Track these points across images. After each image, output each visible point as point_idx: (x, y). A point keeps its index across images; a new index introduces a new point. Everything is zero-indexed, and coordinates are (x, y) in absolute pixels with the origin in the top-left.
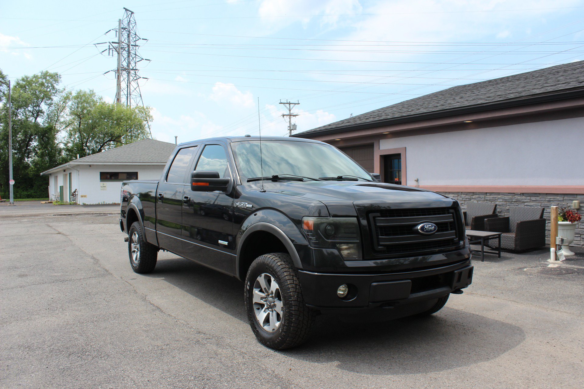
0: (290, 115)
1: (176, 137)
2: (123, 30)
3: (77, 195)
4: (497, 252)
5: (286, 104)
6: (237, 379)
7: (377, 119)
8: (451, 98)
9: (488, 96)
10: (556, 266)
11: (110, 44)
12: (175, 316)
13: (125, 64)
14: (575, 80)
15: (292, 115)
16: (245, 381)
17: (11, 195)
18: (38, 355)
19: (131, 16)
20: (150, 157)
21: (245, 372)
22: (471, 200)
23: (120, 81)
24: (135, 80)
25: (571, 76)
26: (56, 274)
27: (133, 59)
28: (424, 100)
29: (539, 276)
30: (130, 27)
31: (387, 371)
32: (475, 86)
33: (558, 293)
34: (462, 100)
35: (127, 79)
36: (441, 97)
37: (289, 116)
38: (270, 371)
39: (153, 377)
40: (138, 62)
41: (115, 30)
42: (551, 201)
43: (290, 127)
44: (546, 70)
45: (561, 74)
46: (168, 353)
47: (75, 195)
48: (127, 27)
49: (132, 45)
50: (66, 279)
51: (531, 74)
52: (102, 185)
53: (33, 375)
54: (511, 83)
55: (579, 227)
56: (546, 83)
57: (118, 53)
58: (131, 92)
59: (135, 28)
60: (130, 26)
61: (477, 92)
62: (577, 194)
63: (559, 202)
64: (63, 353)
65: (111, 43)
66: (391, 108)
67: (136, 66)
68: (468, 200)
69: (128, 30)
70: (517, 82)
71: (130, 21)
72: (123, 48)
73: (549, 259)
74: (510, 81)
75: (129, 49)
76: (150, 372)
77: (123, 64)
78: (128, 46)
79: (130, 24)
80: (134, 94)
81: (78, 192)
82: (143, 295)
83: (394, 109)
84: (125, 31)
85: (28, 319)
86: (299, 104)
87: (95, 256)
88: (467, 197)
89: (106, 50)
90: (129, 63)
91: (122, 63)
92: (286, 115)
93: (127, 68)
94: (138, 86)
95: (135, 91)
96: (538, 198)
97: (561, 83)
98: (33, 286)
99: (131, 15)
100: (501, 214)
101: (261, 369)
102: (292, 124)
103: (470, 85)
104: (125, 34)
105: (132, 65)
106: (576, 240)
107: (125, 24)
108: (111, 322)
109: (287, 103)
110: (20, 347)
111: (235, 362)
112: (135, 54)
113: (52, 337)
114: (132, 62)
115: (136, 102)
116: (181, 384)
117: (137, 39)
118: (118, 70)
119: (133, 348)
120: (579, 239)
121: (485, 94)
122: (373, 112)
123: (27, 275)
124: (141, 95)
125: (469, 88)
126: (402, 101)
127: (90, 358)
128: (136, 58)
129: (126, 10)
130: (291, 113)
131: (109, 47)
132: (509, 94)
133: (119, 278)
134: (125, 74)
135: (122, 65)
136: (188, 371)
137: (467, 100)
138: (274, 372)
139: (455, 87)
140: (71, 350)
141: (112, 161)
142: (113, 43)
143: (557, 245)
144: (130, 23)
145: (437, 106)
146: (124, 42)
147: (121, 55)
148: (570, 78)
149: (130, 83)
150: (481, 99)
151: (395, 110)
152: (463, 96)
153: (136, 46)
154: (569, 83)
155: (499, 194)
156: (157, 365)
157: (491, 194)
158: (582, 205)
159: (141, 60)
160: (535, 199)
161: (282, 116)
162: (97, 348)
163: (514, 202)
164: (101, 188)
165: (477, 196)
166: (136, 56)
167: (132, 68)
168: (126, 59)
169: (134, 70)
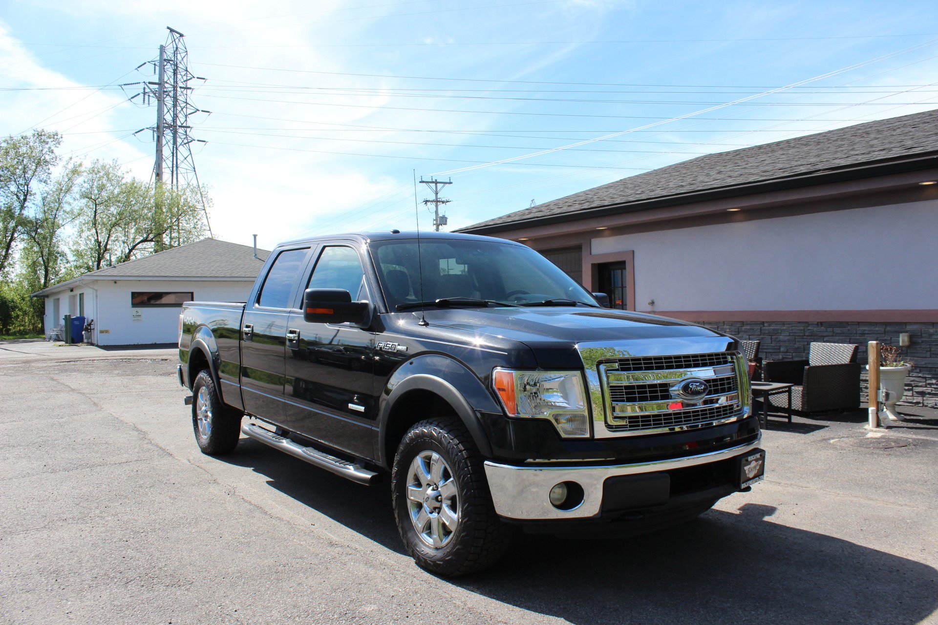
0: (437, 201)
1: (255, 236)
2: (165, 63)
3: (94, 329)
5: (430, 184)
7: (586, 206)
8: (701, 172)
9: (763, 169)
10: (879, 435)
11: (146, 84)
12: (288, 519)
13: (169, 118)
14: (898, 145)
15: (440, 202)
18: (75, 583)
19: (179, 41)
20: (212, 268)
23: (161, 145)
24: (185, 144)
25: (891, 139)
27: (182, 109)
28: (657, 177)
29: (855, 451)
30: (177, 59)
32: (737, 155)
33: (890, 476)
34: (722, 176)
35: (172, 141)
36: (685, 171)
37: (434, 203)
40: (189, 114)
41: (154, 63)
42: (865, 334)
43: (436, 220)
44: (847, 130)
45: (872, 136)
46: (288, 577)
47: (90, 329)
48: (173, 59)
49: (181, 88)
51: (825, 136)
52: (135, 313)
54: (796, 150)
55: (910, 375)
56: (853, 149)
57: (158, 100)
58: (178, 164)
59: (185, 59)
60: (177, 57)
61: (742, 164)
62: (906, 323)
63: (879, 336)
64: (116, 580)
65: (148, 84)
66: (606, 190)
67: (186, 120)
69: (174, 63)
70: (805, 149)
71: (177, 48)
72: (167, 91)
73: (867, 425)
74: (793, 147)
75: (175, 94)
76: (264, 607)
77: (165, 117)
78: (175, 87)
79: (177, 54)
80: (183, 166)
81: (96, 325)
82: (229, 487)
83: (611, 190)
84: (169, 64)
85: (45, 527)
86: (450, 183)
87: (139, 427)
90: (175, 117)
92: (432, 201)
93: (172, 124)
94: (191, 154)
95: (185, 161)
96: (844, 330)
97: (878, 149)
98: (45, 474)
100: (787, 356)
102: (441, 215)
103: (728, 153)
104: (169, 69)
105: (181, 119)
107: (169, 53)
108: (185, 530)
109: (432, 182)
110: (40, 571)
112: (186, 103)
113: (93, 557)
114: (180, 115)
115: (187, 180)
117: (188, 78)
118: (158, 127)
120: (910, 393)
121: (758, 166)
122: (577, 195)
124: (194, 168)
125: (728, 157)
126: (622, 178)
127: (162, 587)
128: (186, 108)
129: (172, 31)
130: (438, 197)
131: (144, 90)
132: (795, 166)
133: (185, 461)
134: (168, 135)
135: (164, 119)
136: (327, 605)
137: (730, 177)
138: (465, 604)
139: (705, 157)
140: (128, 575)
141: (151, 274)
142: (150, 83)
143: (878, 402)
144: (178, 52)
145: (682, 186)
146: (168, 82)
147: (163, 104)
148: (890, 143)
149: (177, 149)
150: (754, 174)
151: (614, 192)
152: (723, 170)
153: (187, 88)
154: (890, 150)
155: (783, 323)
156: (274, 597)
157: (770, 323)
158: (915, 340)
159: (194, 111)
160: (841, 331)
161: (425, 203)
162: (171, 572)
163: (807, 336)
164: (134, 319)
165: (748, 327)
166: (186, 105)
167: (180, 125)
168: (170, 109)
169: (184, 127)
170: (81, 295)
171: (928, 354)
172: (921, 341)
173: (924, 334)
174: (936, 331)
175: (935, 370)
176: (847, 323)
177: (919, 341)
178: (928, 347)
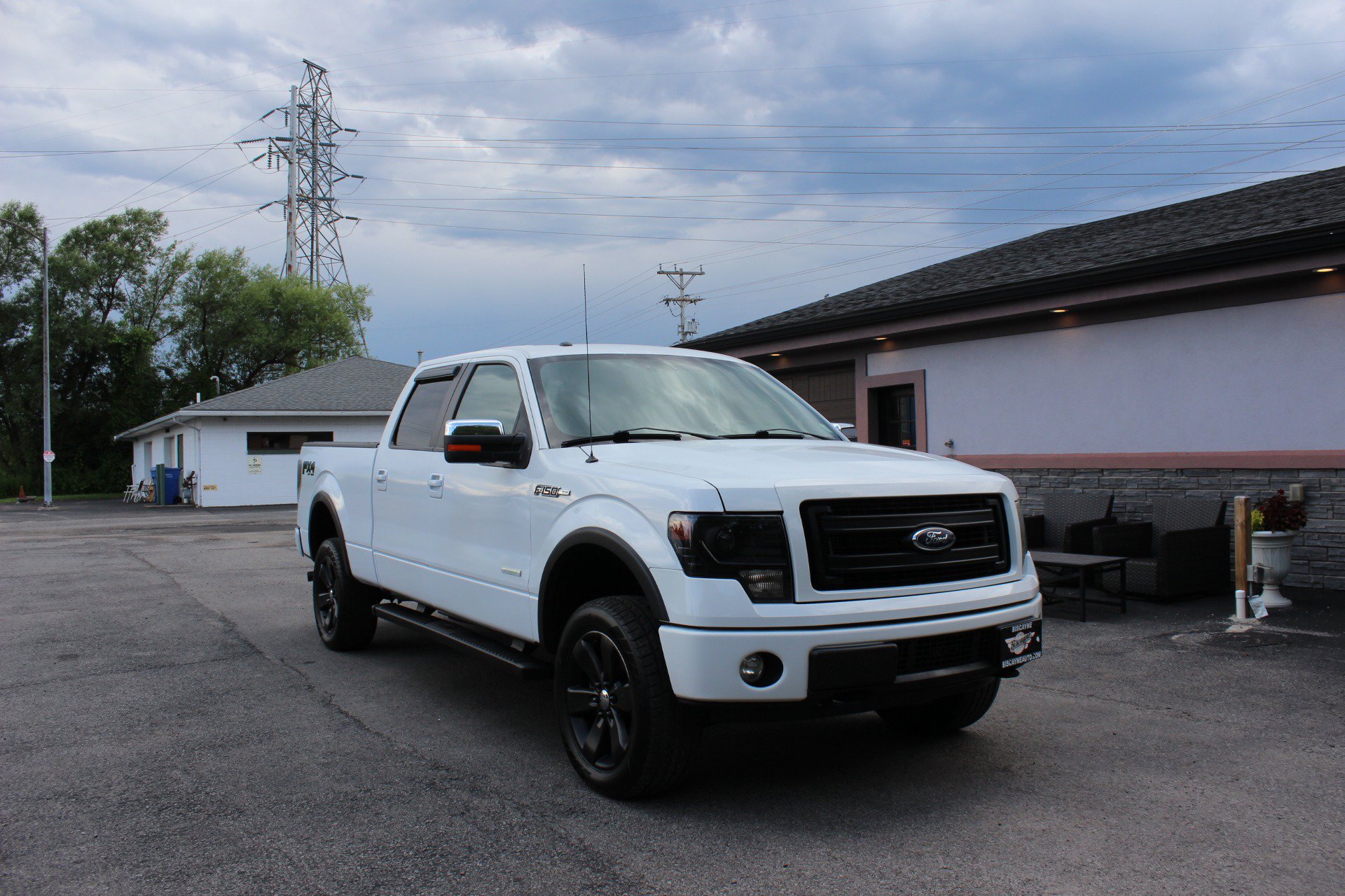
0: (683, 300)
2: (301, 111)
3: (196, 484)
4: (1119, 601)
5: (672, 275)
6: (504, 856)
7: (861, 307)
8: (1028, 259)
9: (1106, 253)
10: (1245, 629)
12: (390, 735)
13: (306, 186)
14: (1293, 215)
15: (687, 300)
16: (519, 859)
17: (48, 485)
18: (95, 810)
19: (320, 79)
20: (360, 398)
21: (522, 841)
22: (1069, 487)
23: (295, 225)
24: (329, 223)
25: (1290, 207)
26: (140, 654)
27: (324, 175)
28: (971, 264)
29: (1201, 651)
30: (317, 103)
31: (822, 840)
32: (1088, 230)
34: (1050, 263)
35: (310, 220)
36: (1009, 255)
37: (679, 303)
38: (574, 840)
39: (330, 851)
40: (334, 181)
41: (285, 110)
42: (1243, 485)
43: (682, 326)
45: (1272, 201)
46: (366, 805)
47: (191, 484)
48: (311, 104)
49: (322, 145)
50: (162, 663)
52: (252, 463)
53: (82, 848)
54: (1165, 222)
56: (1234, 222)
57: (290, 163)
58: (319, 251)
59: (328, 104)
60: (316, 101)
61: (1085, 246)
62: (1298, 470)
63: (1261, 488)
64: (147, 807)
65: (274, 140)
66: (898, 283)
67: (330, 190)
68: (1061, 485)
69: (313, 109)
70: (1177, 221)
71: (317, 89)
72: (303, 150)
73: (1234, 615)
75: (314, 152)
77: (301, 186)
78: (314, 146)
79: (317, 97)
80: (327, 253)
81: (199, 478)
82: (326, 695)
83: (904, 285)
84: (307, 112)
85: (75, 742)
86: (702, 273)
87: (228, 616)
88: (1061, 478)
89: (264, 155)
90: (315, 185)
91: (299, 184)
92: (674, 300)
93: (311, 196)
94: (337, 236)
95: (329, 247)
96: (1214, 480)
98: (91, 678)
99: (320, 77)
100: (1135, 517)
101: (557, 836)
102: (688, 319)
104: (306, 119)
105: (323, 189)
106: (1300, 573)
107: (306, 97)
108: (253, 747)
109: (676, 273)
110: (57, 796)
111: (504, 823)
112: (330, 165)
114: (322, 183)
115: (331, 273)
116: (385, 864)
117: (333, 130)
118: (290, 201)
119: (294, 798)
120: (1304, 569)
121: (1102, 248)
122: (858, 292)
123: (77, 656)
124: (342, 257)
126: (925, 266)
127: (202, 816)
128: (331, 172)
129: (309, 65)
130: (685, 294)
131: (270, 149)
132: (1149, 248)
133: (277, 661)
134: (305, 211)
135: (299, 188)
136: (404, 840)
137: (1059, 263)
140: (164, 801)
141: (273, 407)
142: (278, 139)
143: (1249, 583)
144: (319, 95)
145: (993, 278)
146: (305, 137)
147: (297, 168)
148: (1286, 212)
149: (317, 230)
150: (1089, 261)
151: (906, 286)
152: (1056, 253)
153: (331, 145)
155: (1130, 471)
157: (1112, 471)
158: (1311, 493)
159: (342, 176)
160: (1209, 481)
161: (665, 302)
162: (220, 798)
163: (1163, 489)
164: (250, 470)
165: (1082, 477)
166: (330, 169)
167: (321, 195)
168: (308, 174)
169: (328, 200)
170: (180, 437)
171: (1330, 514)
172: (1319, 495)
173: (1325, 485)
174: (1341, 481)
175: (1340, 537)
176: (1218, 470)
177: (1318, 494)
178: (1329, 503)
